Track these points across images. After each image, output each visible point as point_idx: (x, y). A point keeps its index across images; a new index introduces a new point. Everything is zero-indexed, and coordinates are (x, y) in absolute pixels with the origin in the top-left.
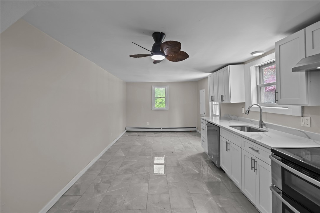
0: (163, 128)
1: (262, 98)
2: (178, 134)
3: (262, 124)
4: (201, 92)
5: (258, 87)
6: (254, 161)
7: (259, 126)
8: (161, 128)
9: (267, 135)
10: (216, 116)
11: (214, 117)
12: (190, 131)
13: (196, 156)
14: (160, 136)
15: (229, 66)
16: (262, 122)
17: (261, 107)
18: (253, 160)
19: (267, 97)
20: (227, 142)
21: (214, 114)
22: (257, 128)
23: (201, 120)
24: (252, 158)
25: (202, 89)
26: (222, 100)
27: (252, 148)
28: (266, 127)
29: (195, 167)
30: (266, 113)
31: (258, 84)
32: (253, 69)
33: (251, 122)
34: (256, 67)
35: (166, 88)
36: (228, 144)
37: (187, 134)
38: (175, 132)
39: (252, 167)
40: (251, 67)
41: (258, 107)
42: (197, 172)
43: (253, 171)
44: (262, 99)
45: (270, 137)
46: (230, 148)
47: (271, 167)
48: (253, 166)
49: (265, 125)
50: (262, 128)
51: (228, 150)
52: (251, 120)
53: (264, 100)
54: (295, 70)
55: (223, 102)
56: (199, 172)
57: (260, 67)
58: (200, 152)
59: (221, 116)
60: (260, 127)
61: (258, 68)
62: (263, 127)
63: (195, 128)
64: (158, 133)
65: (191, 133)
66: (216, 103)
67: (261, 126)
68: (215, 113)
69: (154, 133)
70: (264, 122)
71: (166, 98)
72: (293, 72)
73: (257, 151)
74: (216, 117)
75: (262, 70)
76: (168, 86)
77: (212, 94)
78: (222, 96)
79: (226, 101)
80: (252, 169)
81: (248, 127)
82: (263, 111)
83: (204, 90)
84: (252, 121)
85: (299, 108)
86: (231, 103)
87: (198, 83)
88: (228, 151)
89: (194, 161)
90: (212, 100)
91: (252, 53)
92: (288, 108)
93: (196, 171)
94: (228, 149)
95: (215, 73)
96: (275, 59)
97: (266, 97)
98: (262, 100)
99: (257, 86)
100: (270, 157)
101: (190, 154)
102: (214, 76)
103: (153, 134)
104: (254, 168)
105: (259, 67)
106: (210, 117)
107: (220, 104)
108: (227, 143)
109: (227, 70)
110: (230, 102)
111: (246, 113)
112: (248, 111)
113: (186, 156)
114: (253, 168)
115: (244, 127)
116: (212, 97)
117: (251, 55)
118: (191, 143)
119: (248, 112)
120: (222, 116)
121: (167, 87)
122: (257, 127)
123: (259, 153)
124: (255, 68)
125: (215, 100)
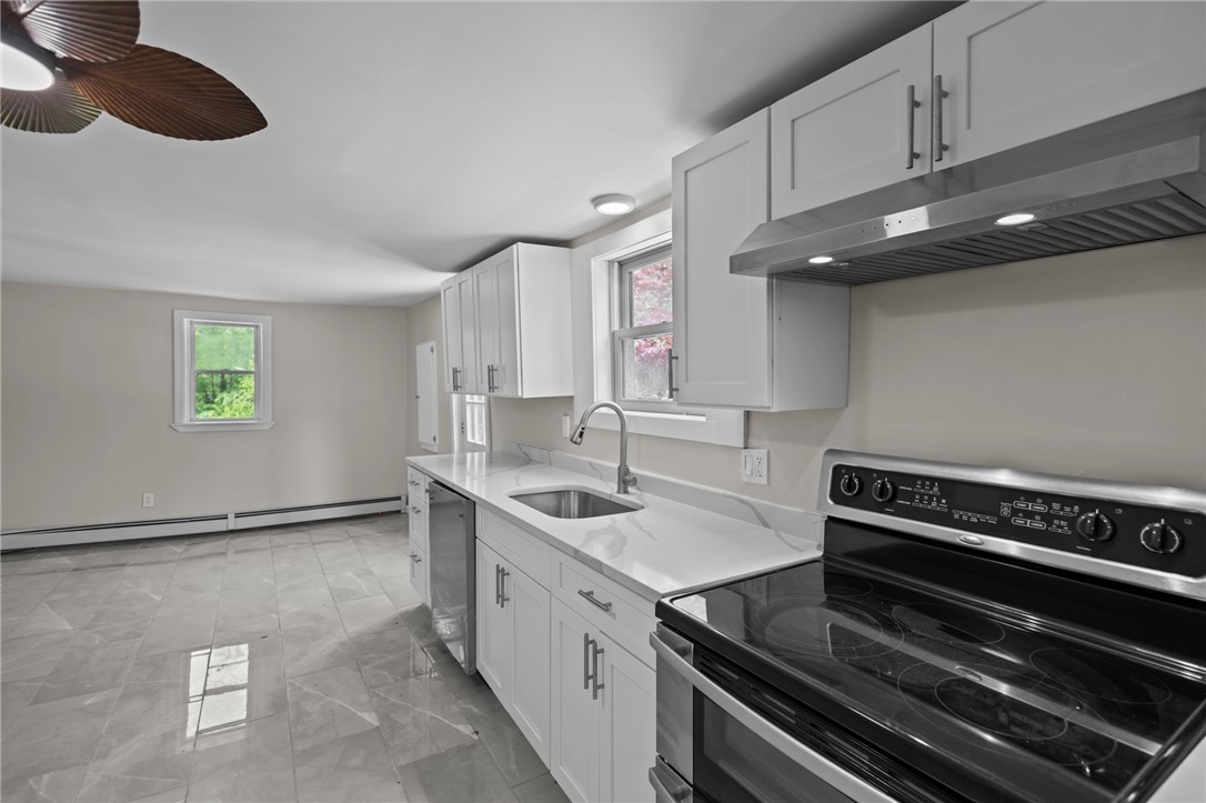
0: (238, 516)
1: (627, 378)
2: (318, 534)
3: (625, 480)
4: (422, 350)
5: (617, 340)
6: (596, 652)
7: (616, 487)
8: (231, 516)
9: (640, 528)
10: (475, 448)
11: (469, 455)
12: (377, 514)
13: (380, 633)
14: (224, 554)
15: (515, 246)
16: (627, 472)
17: (625, 413)
18: (591, 646)
19: (642, 376)
20: (498, 566)
21: (470, 439)
22: (611, 496)
23: (410, 470)
24: (587, 636)
25: (424, 340)
26: (491, 388)
27: (588, 595)
28: (638, 489)
29: (364, 697)
30: (639, 436)
31: (616, 327)
32: (598, 268)
33: (593, 470)
34: (610, 263)
35: (257, 327)
36: (504, 575)
37: (357, 529)
38: (306, 528)
39: (587, 678)
40: (592, 260)
41: (614, 412)
42: (371, 719)
43: (591, 694)
44: (627, 384)
45: (651, 536)
46: (509, 591)
47: (655, 674)
48: (591, 673)
49: (634, 481)
50: (626, 492)
51: (503, 600)
52: (590, 464)
53: (633, 389)
54: (739, 264)
55: (497, 393)
56: (381, 718)
57: (621, 264)
58: (404, 609)
59: (495, 449)
60: (619, 492)
61: (616, 265)
62: (630, 489)
63: (399, 498)
64: (210, 539)
65: (381, 522)
66: (476, 397)
67: (622, 485)
68: (473, 438)
69: (187, 542)
70: (632, 469)
71: (257, 374)
72: (731, 272)
73: (606, 607)
74: (476, 454)
75: (627, 277)
76: (270, 318)
77: (455, 363)
78: (491, 370)
79: (505, 391)
80: (586, 687)
81: (580, 493)
82: (630, 429)
83: (433, 343)
84: (595, 469)
85: (737, 417)
86: (521, 399)
87: (410, 314)
88: (502, 606)
89: (365, 664)
90: (456, 387)
91: (598, 200)
92: (703, 419)
93: (365, 716)
94: (501, 599)
95: (466, 274)
96: (669, 236)
97: (638, 379)
98: (628, 390)
99: (613, 335)
100: (652, 643)
101: (354, 628)
102: (463, 285)
103: (178, 549)
104: (592, 679)
105: (619, 263)
106: (455, 455)
107: (489, 399)
108: (498, 571)
109: (509, 261)
110: (520, 394)
111: (572, 440)
112: (580, 430)
113: (330, 643)
114: (591, 681)
115: (569, 491)
116: (455, 371)
117: (592, 206)
118: (369, 572)
119: (581, 435)
120: (497, 448)
121: (265, 322)
122: (609, 492)
123: (614, 616)
124: (605, 265)
125: (469, 386)
